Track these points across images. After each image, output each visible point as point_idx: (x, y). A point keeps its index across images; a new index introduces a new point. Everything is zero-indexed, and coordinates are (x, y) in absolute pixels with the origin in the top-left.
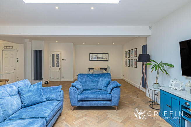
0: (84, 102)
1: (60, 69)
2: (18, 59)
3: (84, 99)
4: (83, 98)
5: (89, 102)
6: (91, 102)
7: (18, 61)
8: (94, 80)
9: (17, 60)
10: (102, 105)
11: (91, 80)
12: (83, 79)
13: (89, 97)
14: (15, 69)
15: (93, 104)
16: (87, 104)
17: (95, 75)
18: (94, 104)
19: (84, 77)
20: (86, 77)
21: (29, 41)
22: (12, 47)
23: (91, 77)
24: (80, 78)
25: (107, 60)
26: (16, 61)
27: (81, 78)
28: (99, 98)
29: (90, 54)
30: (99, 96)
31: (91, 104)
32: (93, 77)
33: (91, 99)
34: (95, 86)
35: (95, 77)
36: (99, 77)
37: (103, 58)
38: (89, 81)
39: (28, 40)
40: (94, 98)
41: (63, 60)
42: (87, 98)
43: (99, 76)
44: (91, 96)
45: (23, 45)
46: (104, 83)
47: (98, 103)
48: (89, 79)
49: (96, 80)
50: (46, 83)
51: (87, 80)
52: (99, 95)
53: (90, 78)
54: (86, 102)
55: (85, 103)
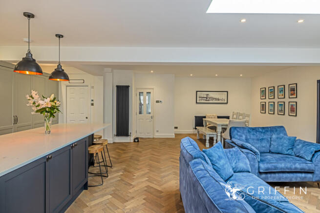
0: (269, 175)
1: (152, 117)
2: (92, 100)
3: (271, 169)
4: (268, 169)
5: (277, 175)
6: (281, 175)
7: (92, 104)
8: (261, 138)
9: (92, 102)
10: (299, 180)
11: (255, 137)
12: (241, 136)
13: (278, 166)
14: (87, 118)
15: (283, 178)
16: (274, 178)
17: (260, 130)
18: (286, 178)
19: (243, 133)
20: (246, 133)
21: (110, 71)
22: (83, 81)
23: (255, 133)
24: (237, 135)
25: (226, 102)
26: (90, 105)
27: (239, 134)
28: (296, 168)
29: (197, 91)
30: (294, 165)
31: (280, 179)
32: (258, 133)
33: (283, 170)
34: (264, 147)
35: (262, 132)
36: (268, 133)
37: (218, 100)
38: (253, 139)
39: (110, 69)
40: (287, 168)
41: (157, 102)
42: (276, 168)
43: (267, 131)
44: (282, 165)
45: (102, 77)
46: (285, 143)
47: (293, 177)
48: (252, 136)
49: (265, 137)
50: (136, 140)
51: (249, 137)
52: (295, 163)
53: (253, 134)
54: (273, 175)
55: (270, 177)
